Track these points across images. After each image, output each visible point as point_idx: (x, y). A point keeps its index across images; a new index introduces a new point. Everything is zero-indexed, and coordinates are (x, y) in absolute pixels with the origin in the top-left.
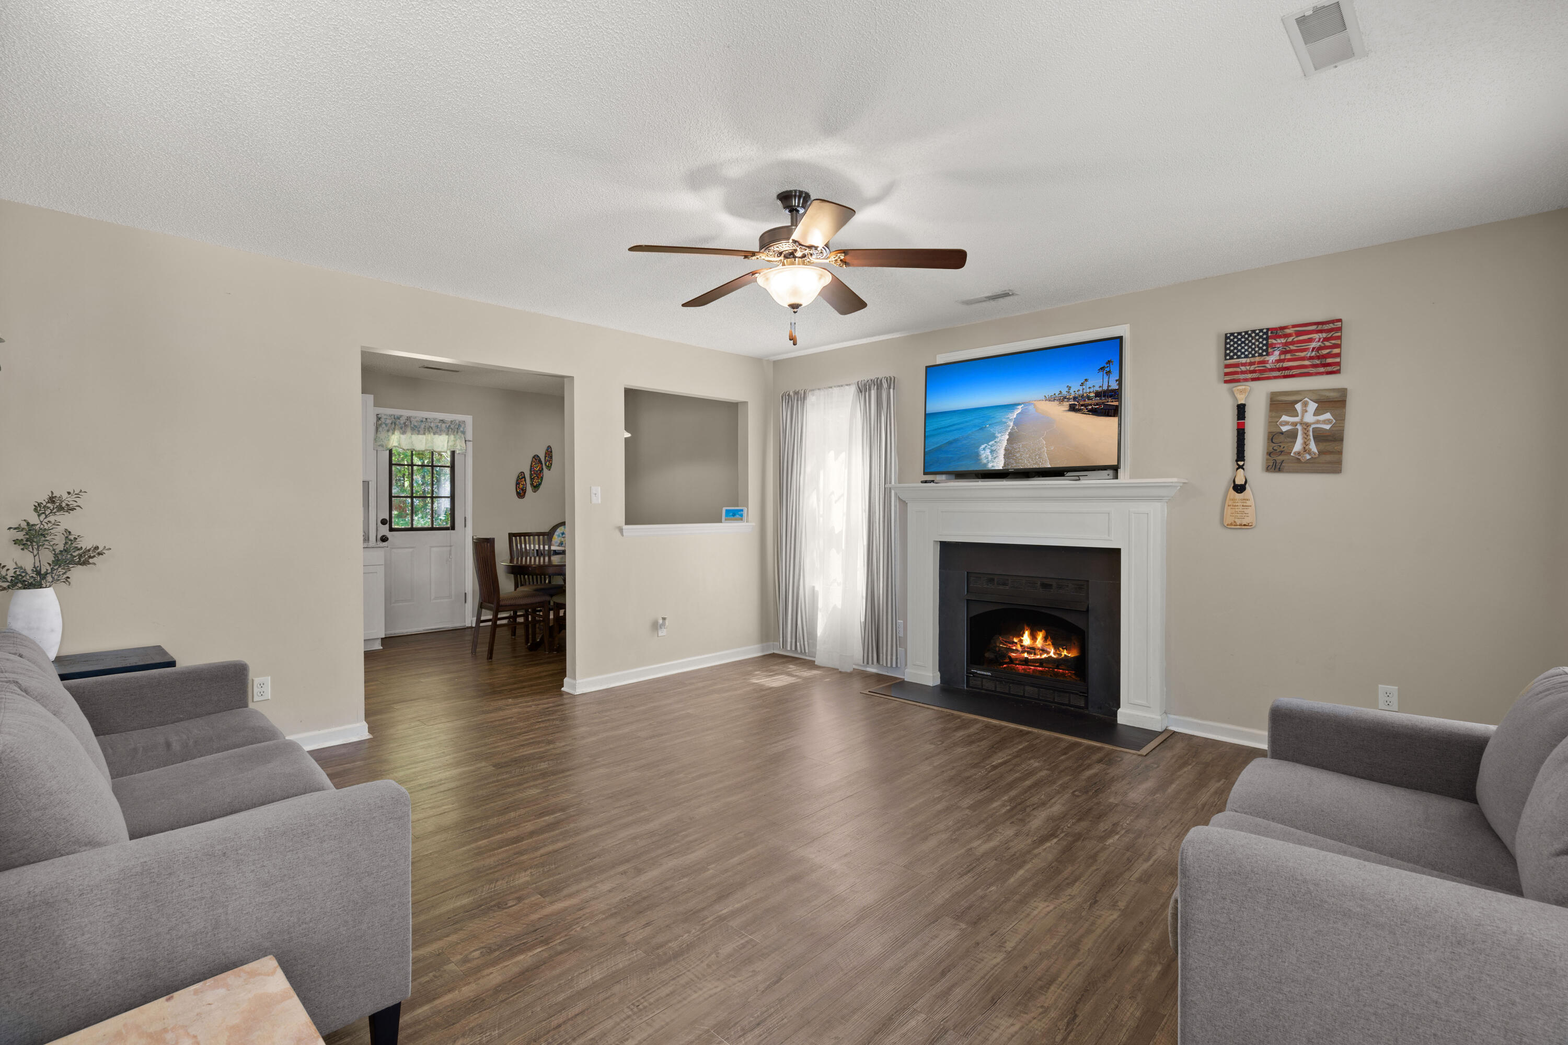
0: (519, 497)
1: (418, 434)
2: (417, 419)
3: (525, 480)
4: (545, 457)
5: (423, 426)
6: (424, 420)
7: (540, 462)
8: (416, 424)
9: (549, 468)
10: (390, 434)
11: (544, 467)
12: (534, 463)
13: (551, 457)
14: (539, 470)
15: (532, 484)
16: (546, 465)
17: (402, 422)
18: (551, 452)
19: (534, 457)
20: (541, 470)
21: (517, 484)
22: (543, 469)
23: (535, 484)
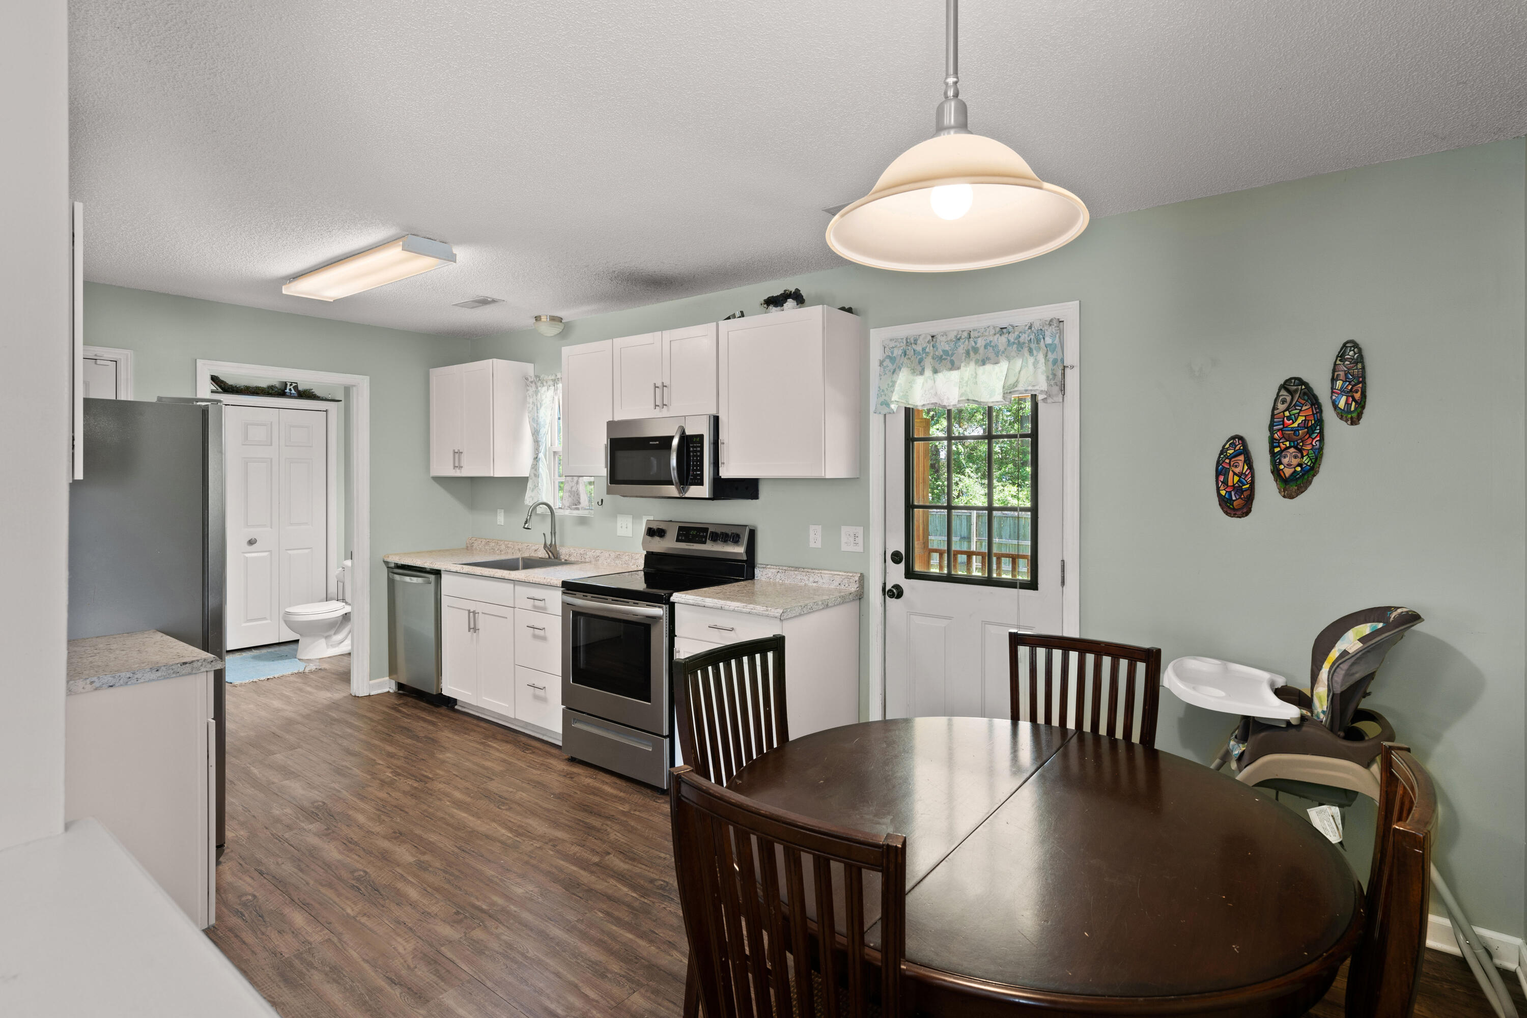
0: (1227, 513)
1: (951, 369)
2: (952, 336)
3: (1249, 462)
4: (1334, 380)
5: (961, 350)
6: (965, 334)
7: (1315, 402)
8: (947, 348)
9: (1354, 416)
10: (895, 375)
11: (1329, 414)
12: (1281, 407)
13: (1362, 379)
14: (1304, 425)
15: (1276, 472)
16: (1335, 406)
17: (919, 348)
18: (1360, 359)
19: (1285, 386)
20: (1316, 426)
21: (1221, 472)
22: (1320, 422)
23: (1288, 472)
